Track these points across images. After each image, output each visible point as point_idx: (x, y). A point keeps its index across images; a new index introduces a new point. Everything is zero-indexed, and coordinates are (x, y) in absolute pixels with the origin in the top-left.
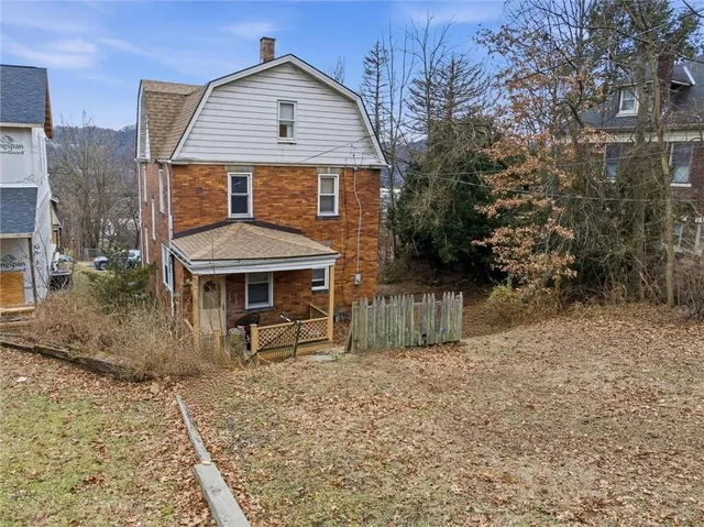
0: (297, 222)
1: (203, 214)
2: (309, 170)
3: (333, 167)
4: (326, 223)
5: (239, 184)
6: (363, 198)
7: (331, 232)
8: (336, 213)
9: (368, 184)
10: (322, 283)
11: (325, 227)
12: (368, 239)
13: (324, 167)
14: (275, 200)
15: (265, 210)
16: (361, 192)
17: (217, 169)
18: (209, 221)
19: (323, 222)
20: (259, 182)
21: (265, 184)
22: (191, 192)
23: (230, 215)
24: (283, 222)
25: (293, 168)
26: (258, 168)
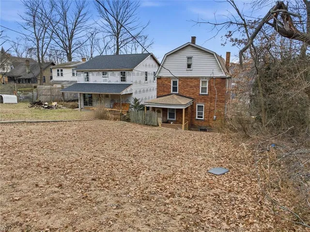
0: (192, 96)
1: (164, 91)
2: (197, 79)
3: (206, 78)
4: (203, 96)
5: (175, 83)
6: (218, 88)
7: (205, 100)
8: (207, 94)
9: (220, 83)
10: (202, 117)
11: (203, 98)
12: (220, 103)
13: (203, 78)
14: (185, 88)
15: (182, 91)
16: (218, 86)
17: (168, 79)
18: (166, 94)
19: (201, 96)
20: (180, 82)
21: (182, 83)
22: (161, 85)
23: (172, 92)
24: (188, 95)
25: (191, 78)
26: (180, 78)
